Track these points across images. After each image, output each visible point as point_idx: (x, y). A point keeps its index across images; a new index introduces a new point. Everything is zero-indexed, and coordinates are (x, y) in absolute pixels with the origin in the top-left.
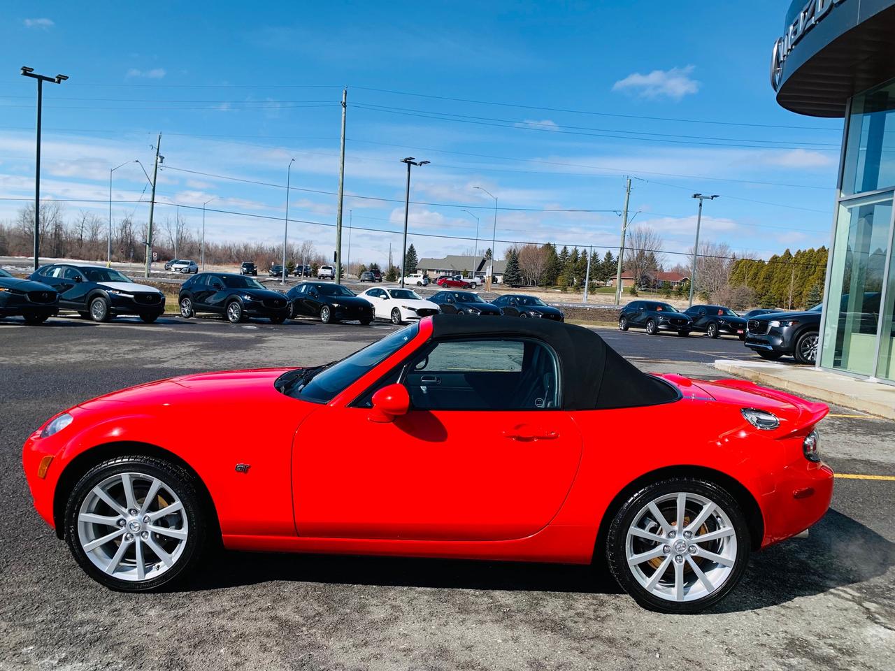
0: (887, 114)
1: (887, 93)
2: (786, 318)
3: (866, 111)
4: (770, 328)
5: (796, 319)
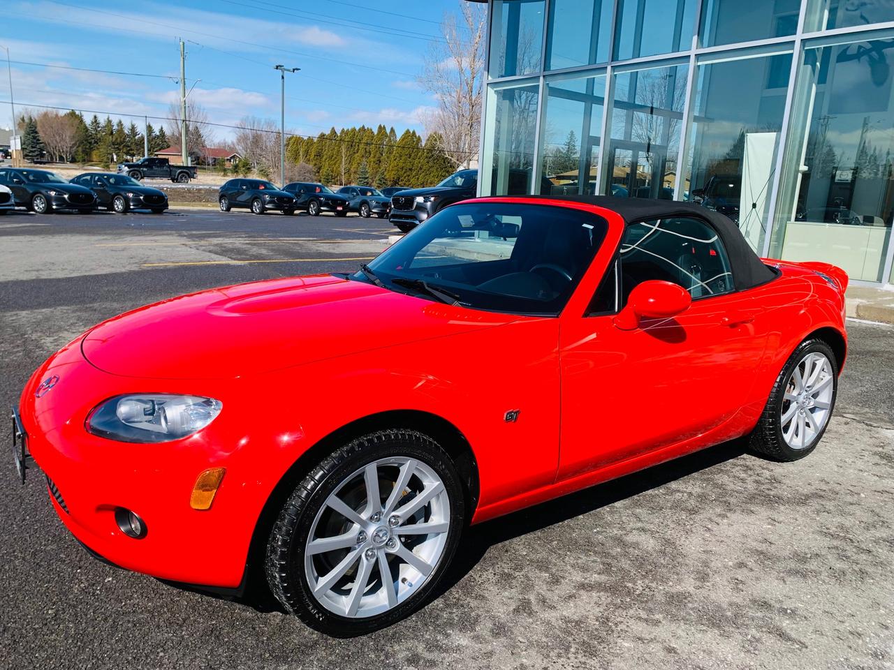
2: (430, 194)
4: (416, 203)
5: (436, 194)
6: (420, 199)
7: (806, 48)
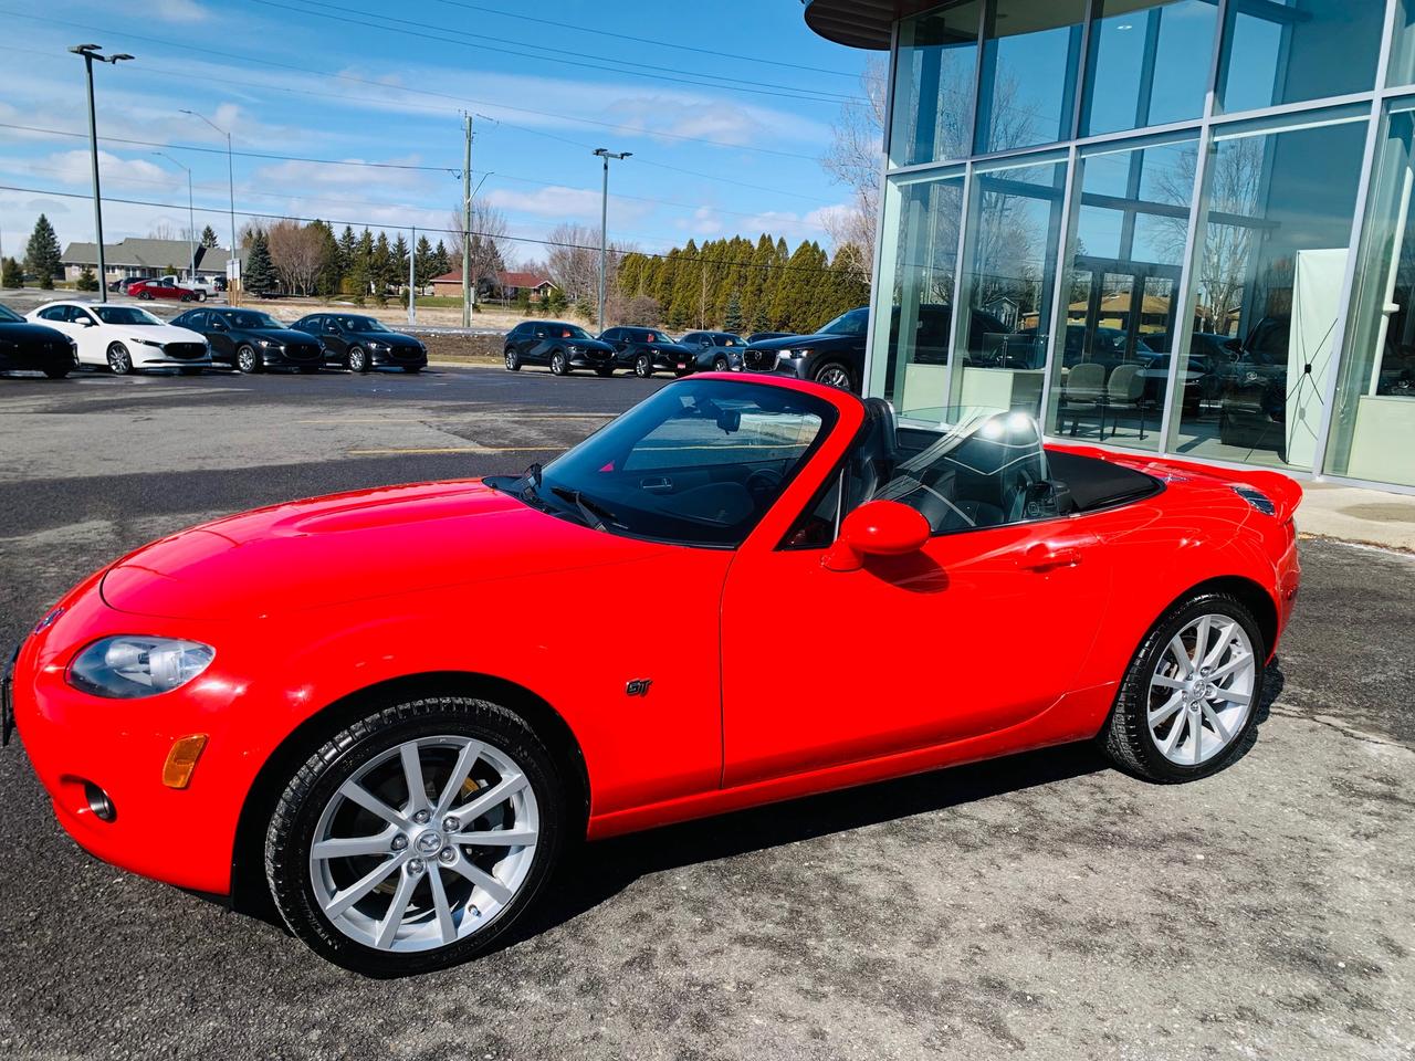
0: (943, 51)
1: (943, 19)
2: (798, 346)
3: (918, 44)
4: (778, 361)
5: (812, 346)
6: (785, 354)
7: (1391, 112)
